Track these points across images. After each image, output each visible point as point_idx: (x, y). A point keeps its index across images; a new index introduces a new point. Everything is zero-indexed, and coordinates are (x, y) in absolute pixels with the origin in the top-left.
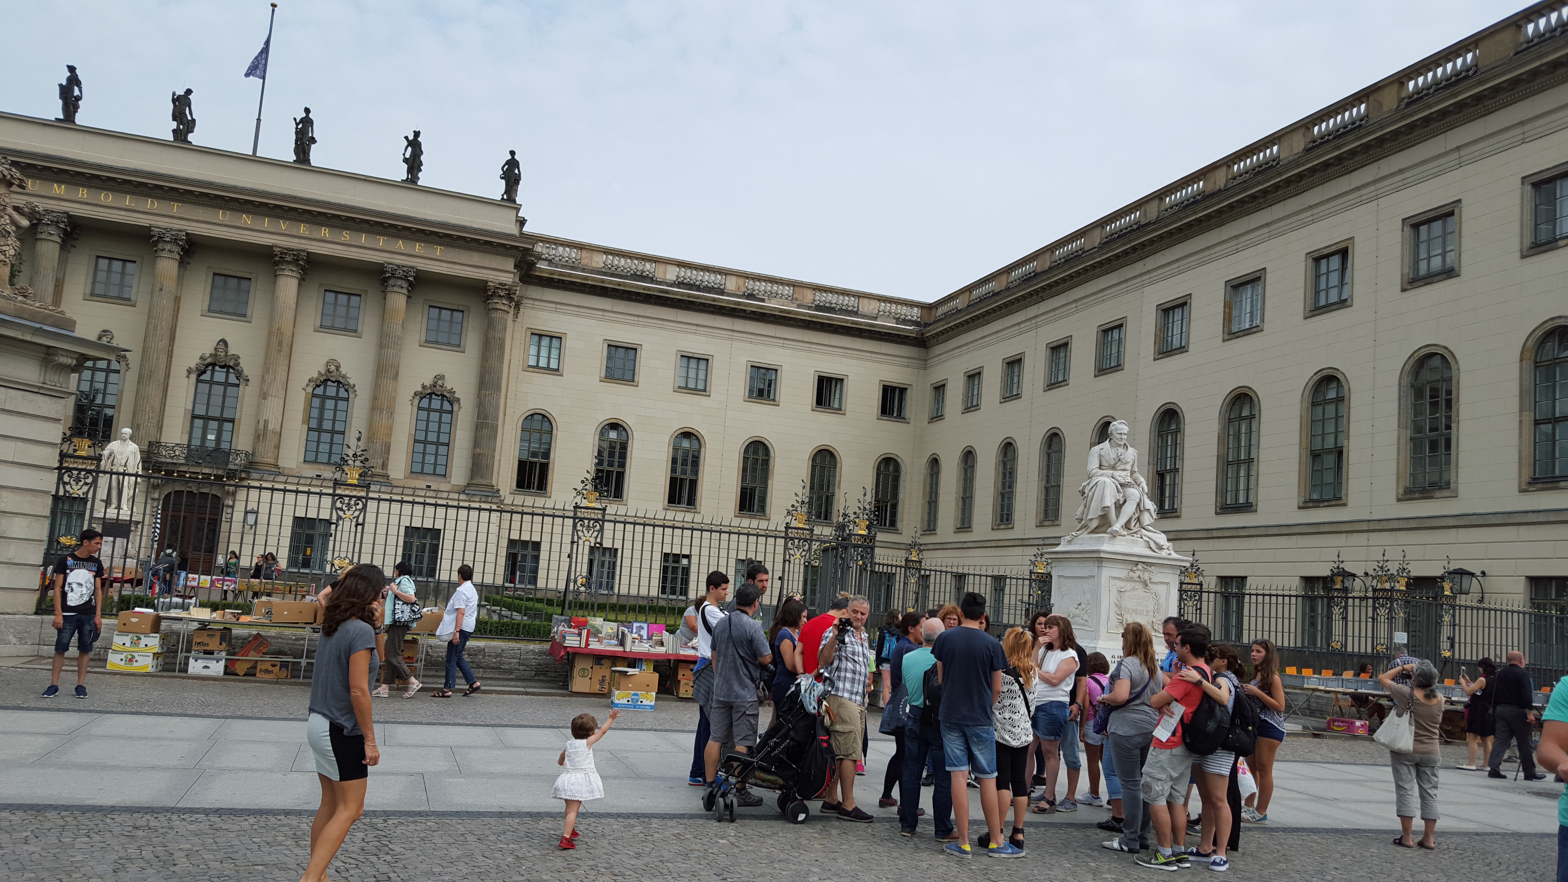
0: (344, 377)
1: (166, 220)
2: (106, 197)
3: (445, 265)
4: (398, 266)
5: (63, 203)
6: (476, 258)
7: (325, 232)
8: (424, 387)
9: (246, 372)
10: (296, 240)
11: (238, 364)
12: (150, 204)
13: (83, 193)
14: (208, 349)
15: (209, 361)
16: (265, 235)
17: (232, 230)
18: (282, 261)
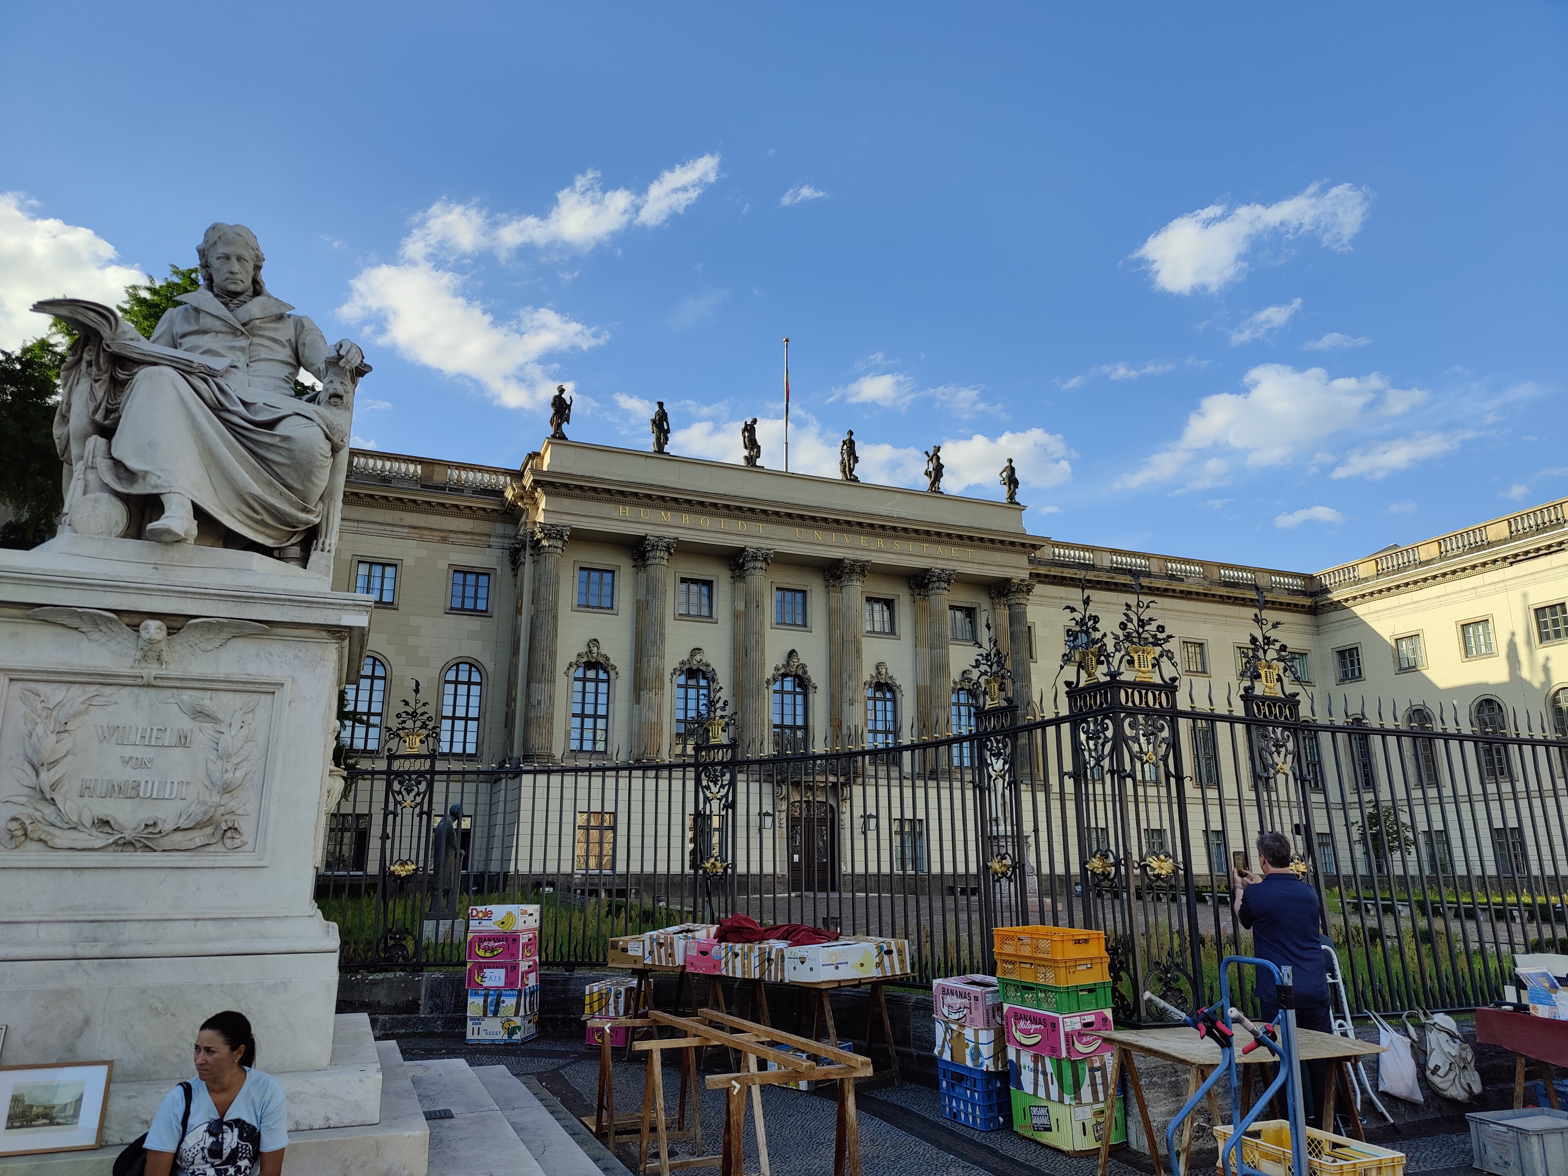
0: (891, 678)
1: (755, 540)
2: (705, 522)
3: (976, 566)
4: (943, 570)
5: (670, 530)
6: (999, 557)
7: (880, 543)
8: (955, 683)
9: (813, 680)
10: (859, 552)
11: (805, 672)
12: (740, 526)
13: (686, 519)
14: (781, 661)
15: (782, 671)
16: (834, 550)
17: (808, 546)
18: (852, 571)
